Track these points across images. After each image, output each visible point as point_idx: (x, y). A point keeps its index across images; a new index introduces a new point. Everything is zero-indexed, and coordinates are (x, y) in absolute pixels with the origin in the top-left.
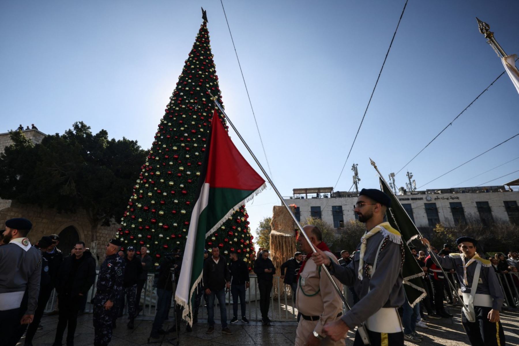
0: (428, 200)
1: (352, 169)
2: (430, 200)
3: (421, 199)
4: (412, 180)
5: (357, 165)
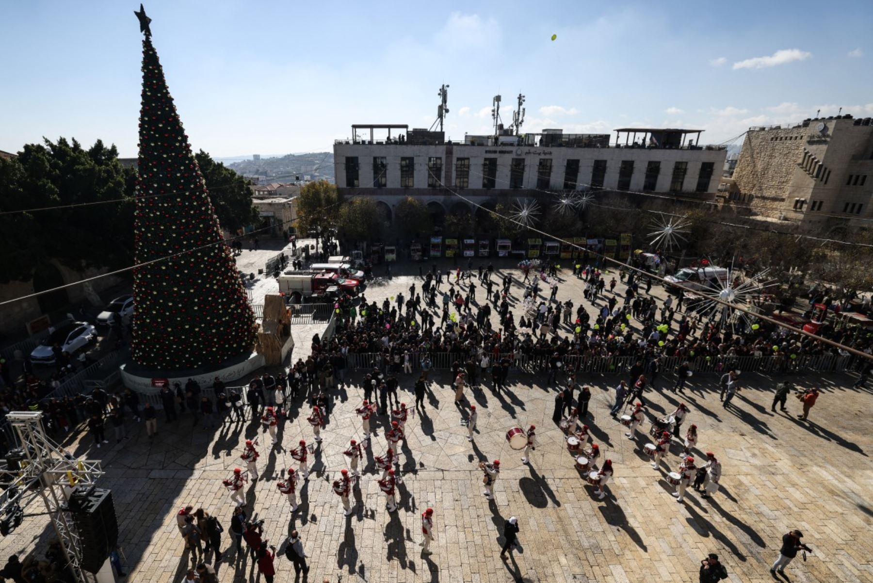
0: (517, 155)
1: (439, 94)
2: (520, 155)
3: (510, 152)
4: (521, 107)
5: (448, 86)
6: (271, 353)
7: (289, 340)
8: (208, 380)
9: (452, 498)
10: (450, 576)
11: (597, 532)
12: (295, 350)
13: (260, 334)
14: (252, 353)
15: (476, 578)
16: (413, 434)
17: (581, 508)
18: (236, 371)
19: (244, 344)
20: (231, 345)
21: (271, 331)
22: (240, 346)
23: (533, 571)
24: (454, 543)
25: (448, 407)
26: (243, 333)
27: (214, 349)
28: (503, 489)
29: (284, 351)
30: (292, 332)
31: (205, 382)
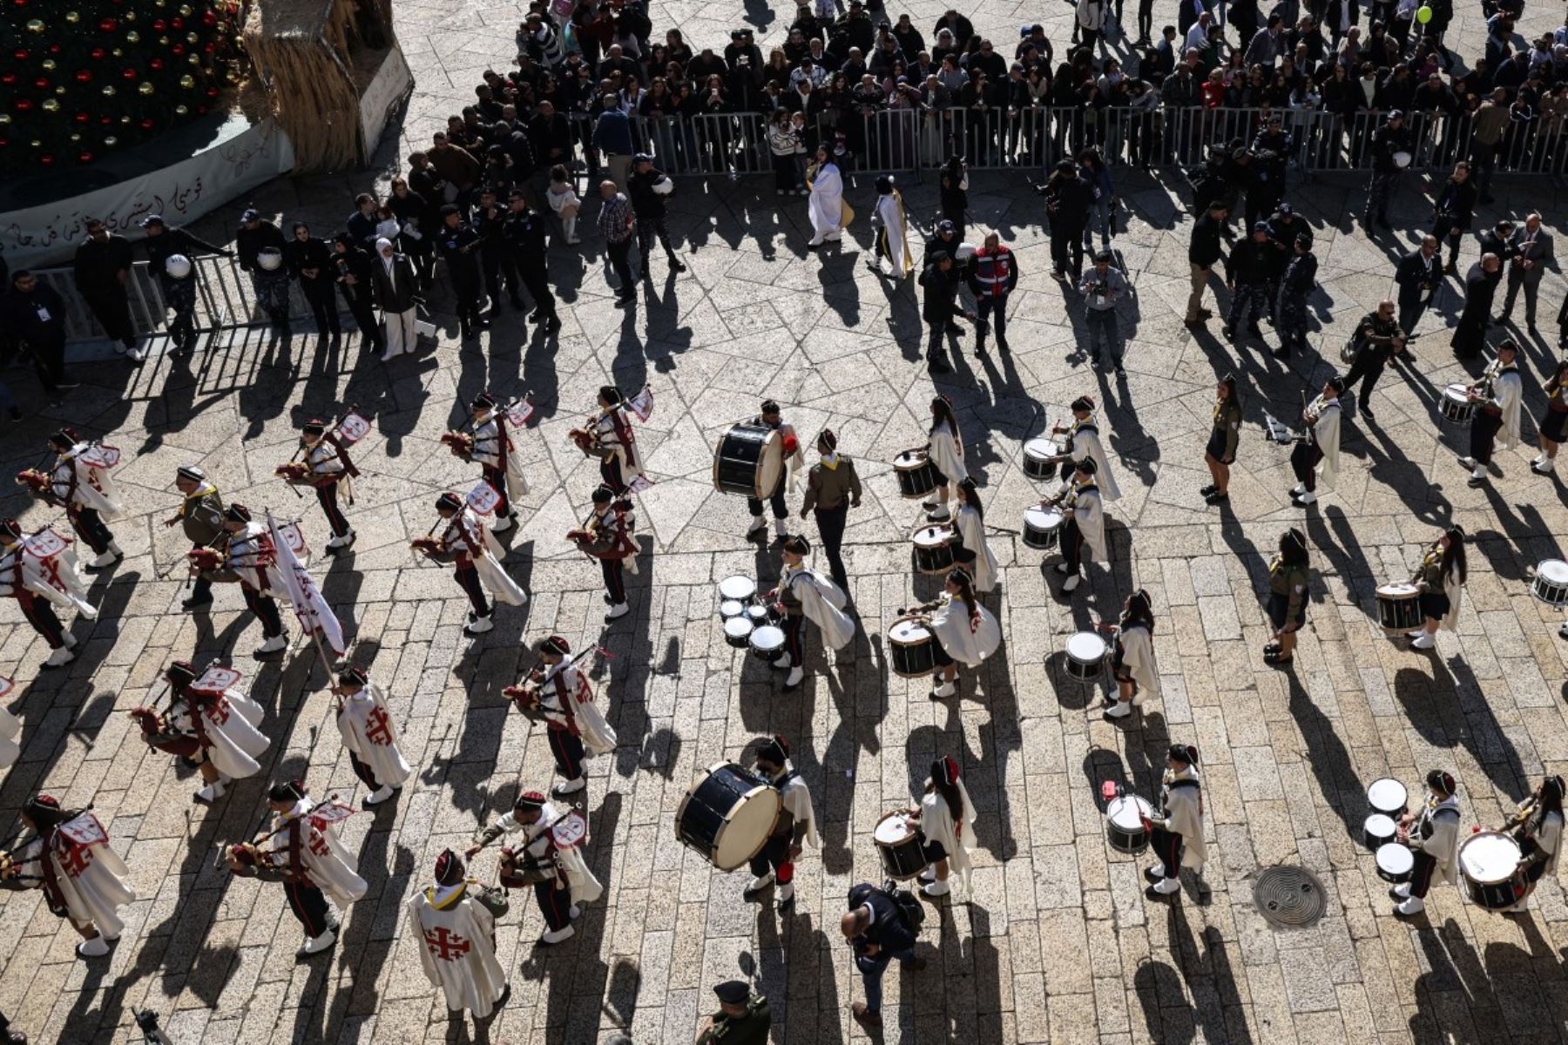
6: (313, 119)
7: (389, 62)
8: (41, 235)
9: (1045, 626)
10: (1036, 875)
11: (1535, 711)
12: (415, 106)
13: (250, 38)
14: (223, 118)
15: (1125, 876)
16: (902, 410)
17: (1485, 636)
18: (166, 196)
19: (186, 82)
20: (127, 89)
21: (305, 26)
22: (169, 91)
23: (1316, 842)
24: (1051, 772)
25: (1033, 310)
26: (178, 36)
27: (51, 106)
28: (1224, 587)
29: (372, 109)
30: (398, 30)
31: (28, 241)
